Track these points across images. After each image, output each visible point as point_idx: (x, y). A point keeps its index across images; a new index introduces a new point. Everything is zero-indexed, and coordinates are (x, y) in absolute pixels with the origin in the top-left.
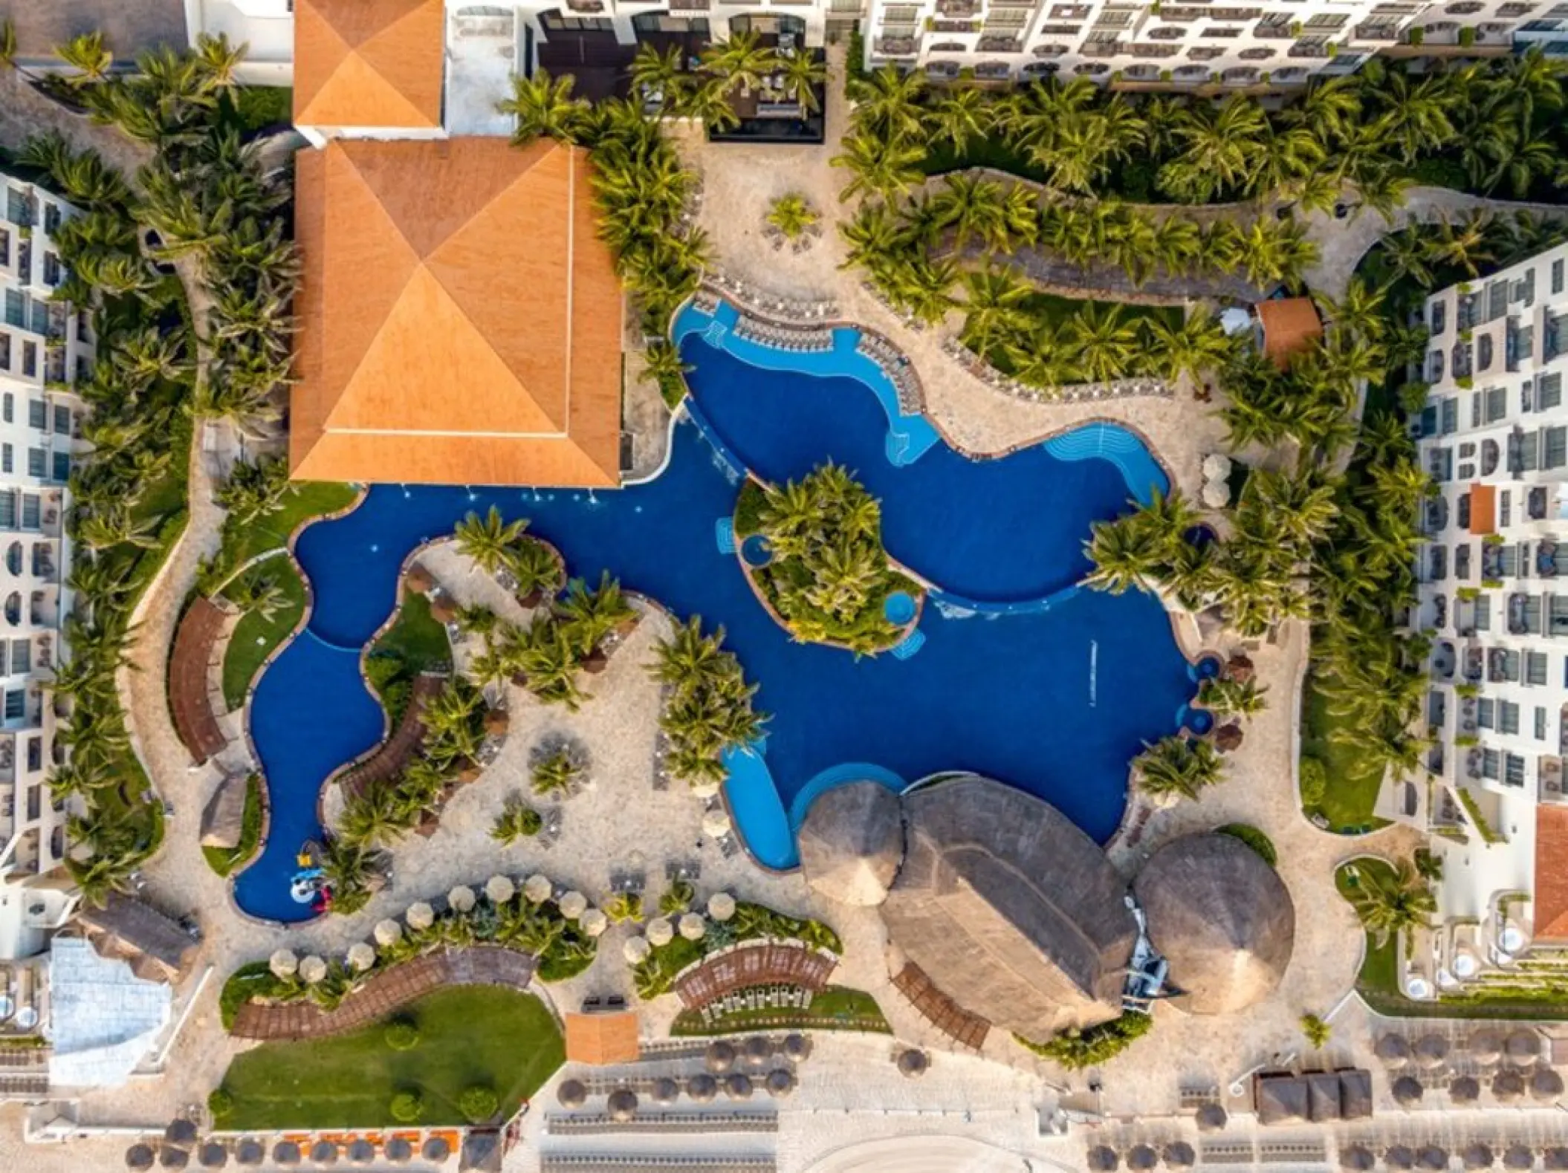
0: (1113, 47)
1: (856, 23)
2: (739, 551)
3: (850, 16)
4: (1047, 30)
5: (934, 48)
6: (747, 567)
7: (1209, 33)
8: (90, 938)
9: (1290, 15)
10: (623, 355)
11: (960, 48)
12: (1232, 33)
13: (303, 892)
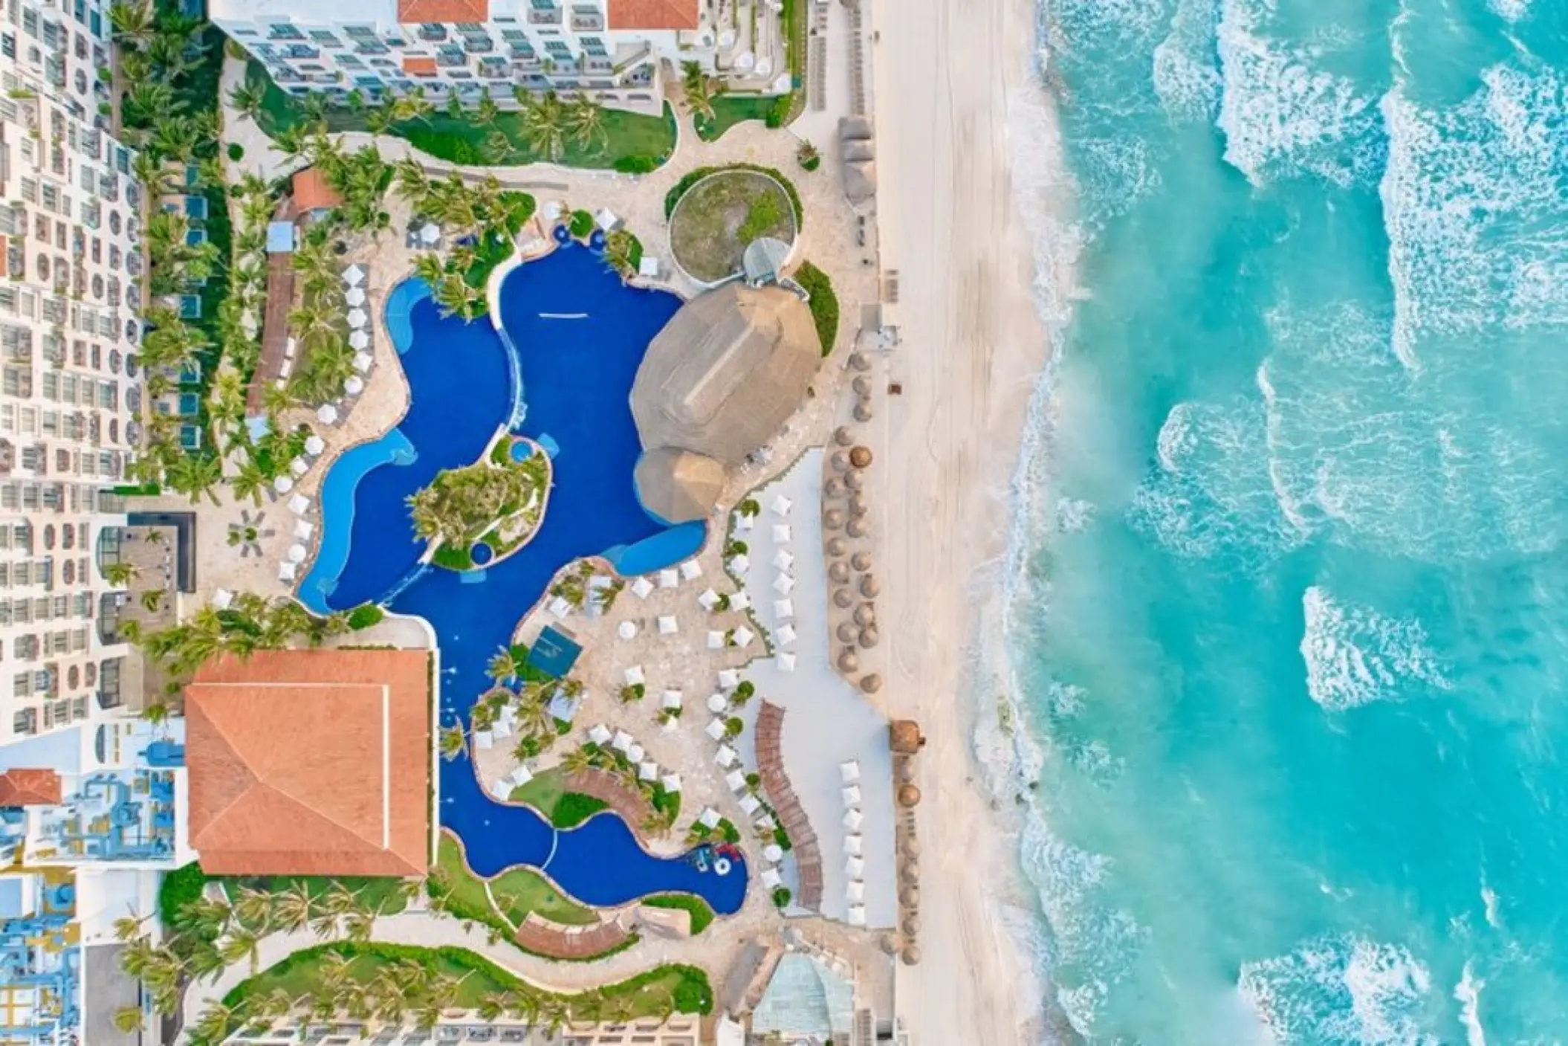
0: (114, 321)
1: (102, 491)
2: (482, 567)
3: (96, 496)
4: (97, 366)
5: (115, 440)
6: (493, 561)
7: (97, 258)
8: (753, 1008)
9: (83, 204)
10: (341, 648)
11: (114, 424)
12: (97, 242)
13: (723, 867)
